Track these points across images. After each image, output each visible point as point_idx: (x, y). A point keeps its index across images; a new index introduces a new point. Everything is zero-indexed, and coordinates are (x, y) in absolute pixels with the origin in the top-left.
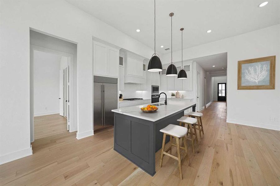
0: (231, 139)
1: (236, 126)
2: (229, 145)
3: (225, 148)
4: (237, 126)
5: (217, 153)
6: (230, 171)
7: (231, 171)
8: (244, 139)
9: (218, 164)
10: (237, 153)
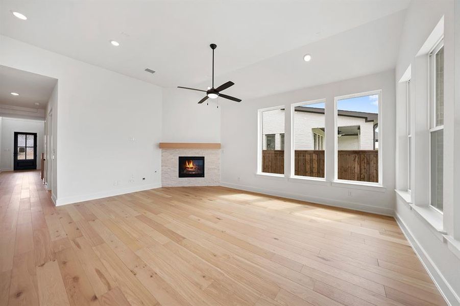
0: (78, 229)
1: (75, 206)
2: (78, 240)
3: (74, 246)
4: (77, 205)
5: (65, 263)
6: (96, 271)
7: (98, 271)
8: (94, 221)
9: (76, 279)
10: (95, 243)
